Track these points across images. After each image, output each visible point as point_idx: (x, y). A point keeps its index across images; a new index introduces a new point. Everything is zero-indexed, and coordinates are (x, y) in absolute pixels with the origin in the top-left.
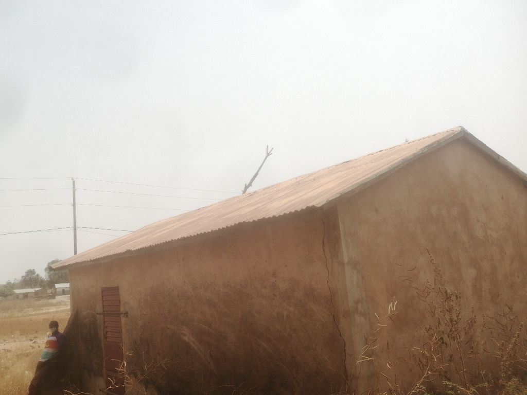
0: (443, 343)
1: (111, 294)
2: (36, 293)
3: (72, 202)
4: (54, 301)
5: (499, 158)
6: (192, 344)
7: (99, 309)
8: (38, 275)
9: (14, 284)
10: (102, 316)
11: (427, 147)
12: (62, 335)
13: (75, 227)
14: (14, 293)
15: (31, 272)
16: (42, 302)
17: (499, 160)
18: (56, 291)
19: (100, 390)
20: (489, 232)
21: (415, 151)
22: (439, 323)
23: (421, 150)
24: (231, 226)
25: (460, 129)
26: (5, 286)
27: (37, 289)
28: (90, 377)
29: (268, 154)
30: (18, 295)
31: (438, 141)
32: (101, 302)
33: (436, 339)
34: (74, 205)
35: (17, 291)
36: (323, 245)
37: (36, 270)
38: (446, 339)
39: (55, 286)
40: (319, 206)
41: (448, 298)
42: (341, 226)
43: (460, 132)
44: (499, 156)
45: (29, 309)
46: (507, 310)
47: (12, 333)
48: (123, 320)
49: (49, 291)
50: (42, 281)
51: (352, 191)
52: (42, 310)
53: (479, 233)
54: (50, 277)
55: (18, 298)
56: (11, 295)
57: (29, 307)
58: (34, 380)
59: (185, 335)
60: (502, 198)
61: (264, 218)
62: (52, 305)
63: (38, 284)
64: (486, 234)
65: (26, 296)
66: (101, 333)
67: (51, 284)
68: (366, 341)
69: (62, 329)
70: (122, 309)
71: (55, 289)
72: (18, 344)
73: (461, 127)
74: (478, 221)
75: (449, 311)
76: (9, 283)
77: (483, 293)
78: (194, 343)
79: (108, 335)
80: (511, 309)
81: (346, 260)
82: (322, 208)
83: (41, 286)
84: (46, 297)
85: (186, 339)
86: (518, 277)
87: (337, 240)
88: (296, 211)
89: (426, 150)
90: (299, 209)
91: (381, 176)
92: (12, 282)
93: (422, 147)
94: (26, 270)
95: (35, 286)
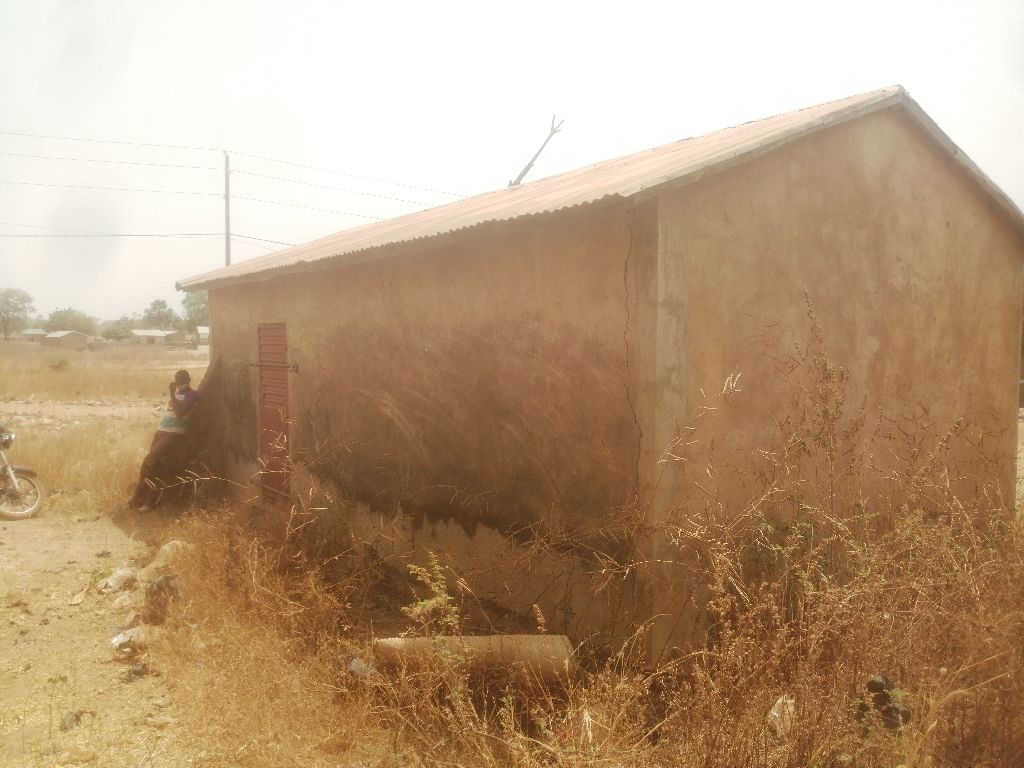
0: (805, 450)
1: (272, 336)
2: (168, 338)
3: (224, 192)
4: (195, 353)
5: (956, 152)
6: (396, 421)
7: (254, 358)
8: (170, 310)
9: (132, 321)
10: (257, 369)
11: (832, 113)
12: (195, 393)
13: (228, 235)
14: (132, 335)
15: (160, 304)
16: (176, 352)
17: (956, 156)
18: (198, 338)
19: (252, 482)
20: (914, 280)
21: (810, 120)
22: (803, 419)
23: (823, 118)
24: (471, 226)
25: (897, 89)
26: (119, 323)
27: (168, 333)
28: (237, 461)
29: (554, 131)
30: (138, 337)
31: (854, 107)
32: (257, 346)
33: (795, 441)
34: (227, 197)
35: (138, 332)
36: (626, 271)
37: (167, 302)
38: (811, 444)
39: (196, 330)
40: (626, 195)
41: (828, 377)
42: (661, 237)
43: (897, 95)
44: (956, 148)
45: (157, 362)
46: (919, 412)
47: (126, 393)
48: (291, 376)
49: (189, 337)
50: (178, 320)
51: (688, 177)
52: (176, 364)
53: (898, 281)
54: (190, 315)
55: (138, 342)
56: (127, 337)
57: (155, 359)
58: (148, 458)
59: (386, 406)
60: (948, 224)
61: (528, 215)
62: (193, 358)
63: (171, 325)
64: (908, 282)
65: (151, 340)
66: (256, 397)
67: (191, 326)
68: (678, 432)
69: (195, 385)
70: (289, 361)
71: (198, 335)
72: (134, 409)
73: (899, 86)
74: (899, 259)
75: (825, 399)
76: (125, 319)
77: (886, 379)
78: (400, 419)
79: (266, 399)
80: (926, 412)
81: (661, 298)
82: (631, 198)
83: (175, 327)
84: (184, 345)
85: (388, 412)
86: (948, 361)
87: (650, 262)
88: (585, 203)
89: (831, 119)
90: (590, 199)
91: (743, 156)
92: (130, 316)
93: (823, 114)
94: (152, 301)
95: (166, 327)
